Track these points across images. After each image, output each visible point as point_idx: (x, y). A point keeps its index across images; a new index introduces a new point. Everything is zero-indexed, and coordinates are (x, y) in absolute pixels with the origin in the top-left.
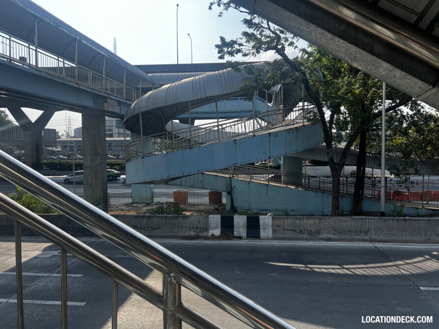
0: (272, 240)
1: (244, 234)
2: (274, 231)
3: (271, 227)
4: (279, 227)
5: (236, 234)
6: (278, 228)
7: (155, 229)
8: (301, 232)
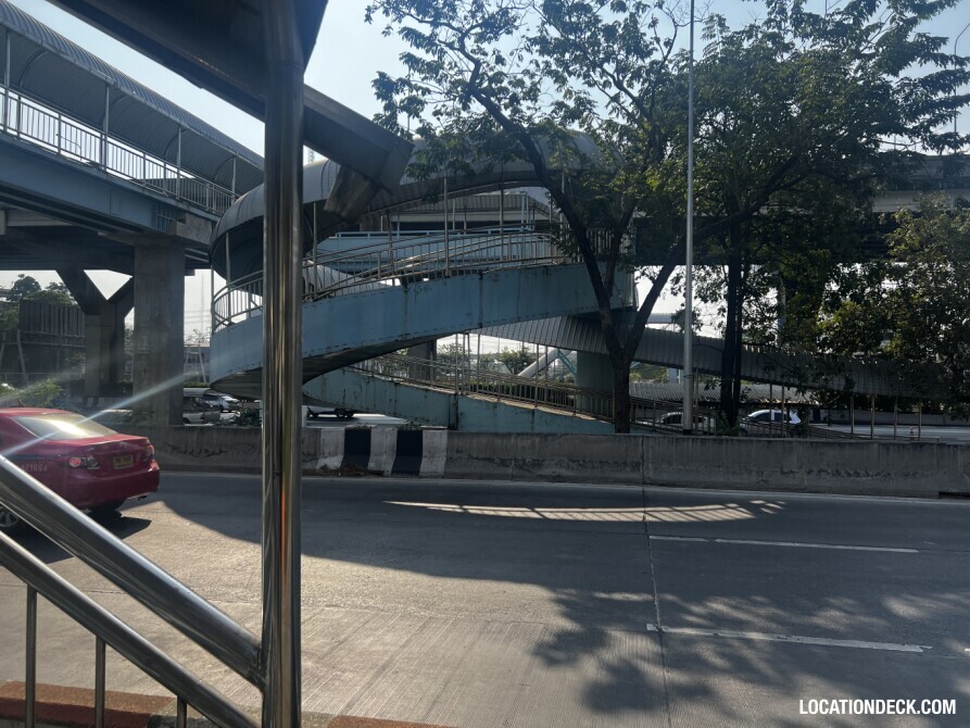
0: (443, 477)
1: (388, 468)
2: (449, 460)
3: (445, 454)
4: (461, 452)
5: (371, 465)
6: (459, 455)
7: (213, 454)
8: (504, 463)
